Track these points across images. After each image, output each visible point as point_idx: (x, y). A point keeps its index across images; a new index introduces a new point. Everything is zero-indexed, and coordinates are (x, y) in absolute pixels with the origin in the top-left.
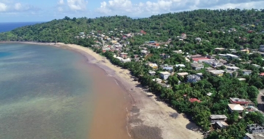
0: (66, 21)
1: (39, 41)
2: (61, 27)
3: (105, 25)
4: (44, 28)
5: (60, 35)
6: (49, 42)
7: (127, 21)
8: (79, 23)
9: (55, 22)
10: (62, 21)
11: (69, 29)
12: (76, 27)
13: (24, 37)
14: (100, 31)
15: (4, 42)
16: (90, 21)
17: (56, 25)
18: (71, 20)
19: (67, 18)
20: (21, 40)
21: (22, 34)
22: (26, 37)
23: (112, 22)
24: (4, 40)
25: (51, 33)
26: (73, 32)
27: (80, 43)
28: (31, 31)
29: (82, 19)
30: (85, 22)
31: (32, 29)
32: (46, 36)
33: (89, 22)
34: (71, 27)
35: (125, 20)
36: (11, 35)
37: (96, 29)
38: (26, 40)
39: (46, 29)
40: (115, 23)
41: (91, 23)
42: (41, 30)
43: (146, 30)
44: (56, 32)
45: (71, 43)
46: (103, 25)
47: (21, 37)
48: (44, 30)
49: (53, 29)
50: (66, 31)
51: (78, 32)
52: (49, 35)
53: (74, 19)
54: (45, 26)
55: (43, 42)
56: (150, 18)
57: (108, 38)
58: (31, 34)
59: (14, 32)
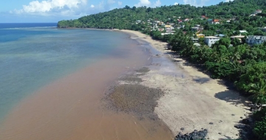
0: (126, 10)
1: (99, 28)
2: (120, 15)
3: (164, 13)
4: (104, 16)
5: (117, 22)
6: (106, 28)
7: (189, 9)
8: (137, 12)
9: (115, 11)
10: (122, 10)
11: (127, 17)
12: (134, 16)
13: (88, 24)
14: (158, 19)
15: (71, 28)
17: (116, 14)
18: (131, 9)
19: (127, 8)
20: (85, 27)
21: (86, 22)
22: (89, 25)
23: (172, 10)
24: (71, 26)
25: (110, 21)
26: (130, 19)
27: (134, 28)
28: (94, 19)
29: (141, 8)
30: (144, 11)
31: (95, 18)
32: (105, 23)
33: (149, 11)
34: (129, 15)
35: (188, 8)
37: (154, 17)
38: (88, 27)
39: (107, 17)
40: (176, 11)
41: (150, 12)
42: (102, 18)
43: (209, 15)
44: (114, 20)
45: (125, 29)
46: (161, 14)
47: (85, 25)
48: (104, 18)
49: (113, 17)
50: (124, 18)
51: (135, 20)
52: (107, 23)
53: (134, 8)
55: (101, 28)
56: (218, 5)
57: (163, 24)
58: (94, 22)
59: (81, 20)
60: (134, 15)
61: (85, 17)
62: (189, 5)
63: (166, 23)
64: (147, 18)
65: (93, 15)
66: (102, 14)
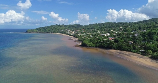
1: (46, 33)
2: (54, 28)
4: (48, 28)
5: (54, 30)
6: (49, 33)
8: (61, 27)
9: (52, 26)
10: (55, 26)
11: (57, 29)
14: (69, 29)
16: (65, 26)
19: (57, 25)
20: (39, 32)
21: (39, 30)
24: (33, 32)
27: (61, 33)
28: (43, 29)
29: (62, 25)
30: (63, 26)
34: (58, 28)
36: (35, 30)
37: (67, 29)
38: (41, 32)
40: (75, 27)
42: (47, 29)
45: (58, 33)
46: (70, 28)
48: (48, 29)
49: (51, 28)
52: (50, 31)
53: (59, 25)
54: (48, 27)
57: (71, 31)
58: (43, 30)
59: (36, 29)
60: (59, 28)
61: (38, 28)
62: (79, 25)
63: (72, 31)
64: (65, 29)
65: (42, 28)
66: (46, 27)
